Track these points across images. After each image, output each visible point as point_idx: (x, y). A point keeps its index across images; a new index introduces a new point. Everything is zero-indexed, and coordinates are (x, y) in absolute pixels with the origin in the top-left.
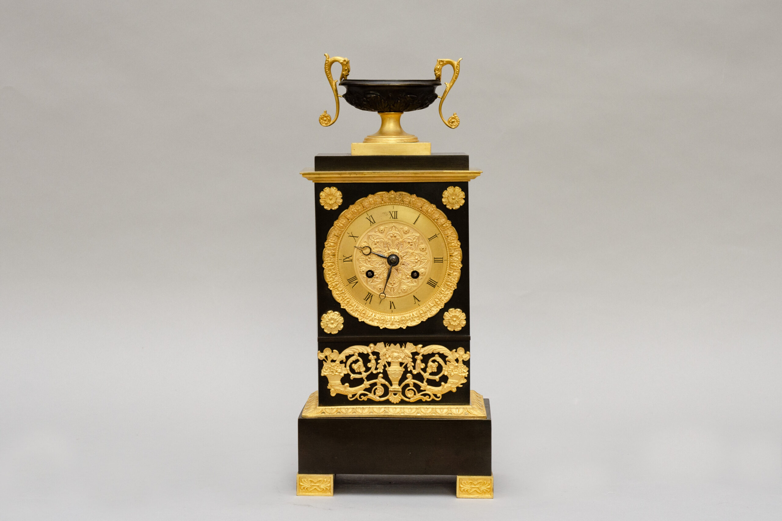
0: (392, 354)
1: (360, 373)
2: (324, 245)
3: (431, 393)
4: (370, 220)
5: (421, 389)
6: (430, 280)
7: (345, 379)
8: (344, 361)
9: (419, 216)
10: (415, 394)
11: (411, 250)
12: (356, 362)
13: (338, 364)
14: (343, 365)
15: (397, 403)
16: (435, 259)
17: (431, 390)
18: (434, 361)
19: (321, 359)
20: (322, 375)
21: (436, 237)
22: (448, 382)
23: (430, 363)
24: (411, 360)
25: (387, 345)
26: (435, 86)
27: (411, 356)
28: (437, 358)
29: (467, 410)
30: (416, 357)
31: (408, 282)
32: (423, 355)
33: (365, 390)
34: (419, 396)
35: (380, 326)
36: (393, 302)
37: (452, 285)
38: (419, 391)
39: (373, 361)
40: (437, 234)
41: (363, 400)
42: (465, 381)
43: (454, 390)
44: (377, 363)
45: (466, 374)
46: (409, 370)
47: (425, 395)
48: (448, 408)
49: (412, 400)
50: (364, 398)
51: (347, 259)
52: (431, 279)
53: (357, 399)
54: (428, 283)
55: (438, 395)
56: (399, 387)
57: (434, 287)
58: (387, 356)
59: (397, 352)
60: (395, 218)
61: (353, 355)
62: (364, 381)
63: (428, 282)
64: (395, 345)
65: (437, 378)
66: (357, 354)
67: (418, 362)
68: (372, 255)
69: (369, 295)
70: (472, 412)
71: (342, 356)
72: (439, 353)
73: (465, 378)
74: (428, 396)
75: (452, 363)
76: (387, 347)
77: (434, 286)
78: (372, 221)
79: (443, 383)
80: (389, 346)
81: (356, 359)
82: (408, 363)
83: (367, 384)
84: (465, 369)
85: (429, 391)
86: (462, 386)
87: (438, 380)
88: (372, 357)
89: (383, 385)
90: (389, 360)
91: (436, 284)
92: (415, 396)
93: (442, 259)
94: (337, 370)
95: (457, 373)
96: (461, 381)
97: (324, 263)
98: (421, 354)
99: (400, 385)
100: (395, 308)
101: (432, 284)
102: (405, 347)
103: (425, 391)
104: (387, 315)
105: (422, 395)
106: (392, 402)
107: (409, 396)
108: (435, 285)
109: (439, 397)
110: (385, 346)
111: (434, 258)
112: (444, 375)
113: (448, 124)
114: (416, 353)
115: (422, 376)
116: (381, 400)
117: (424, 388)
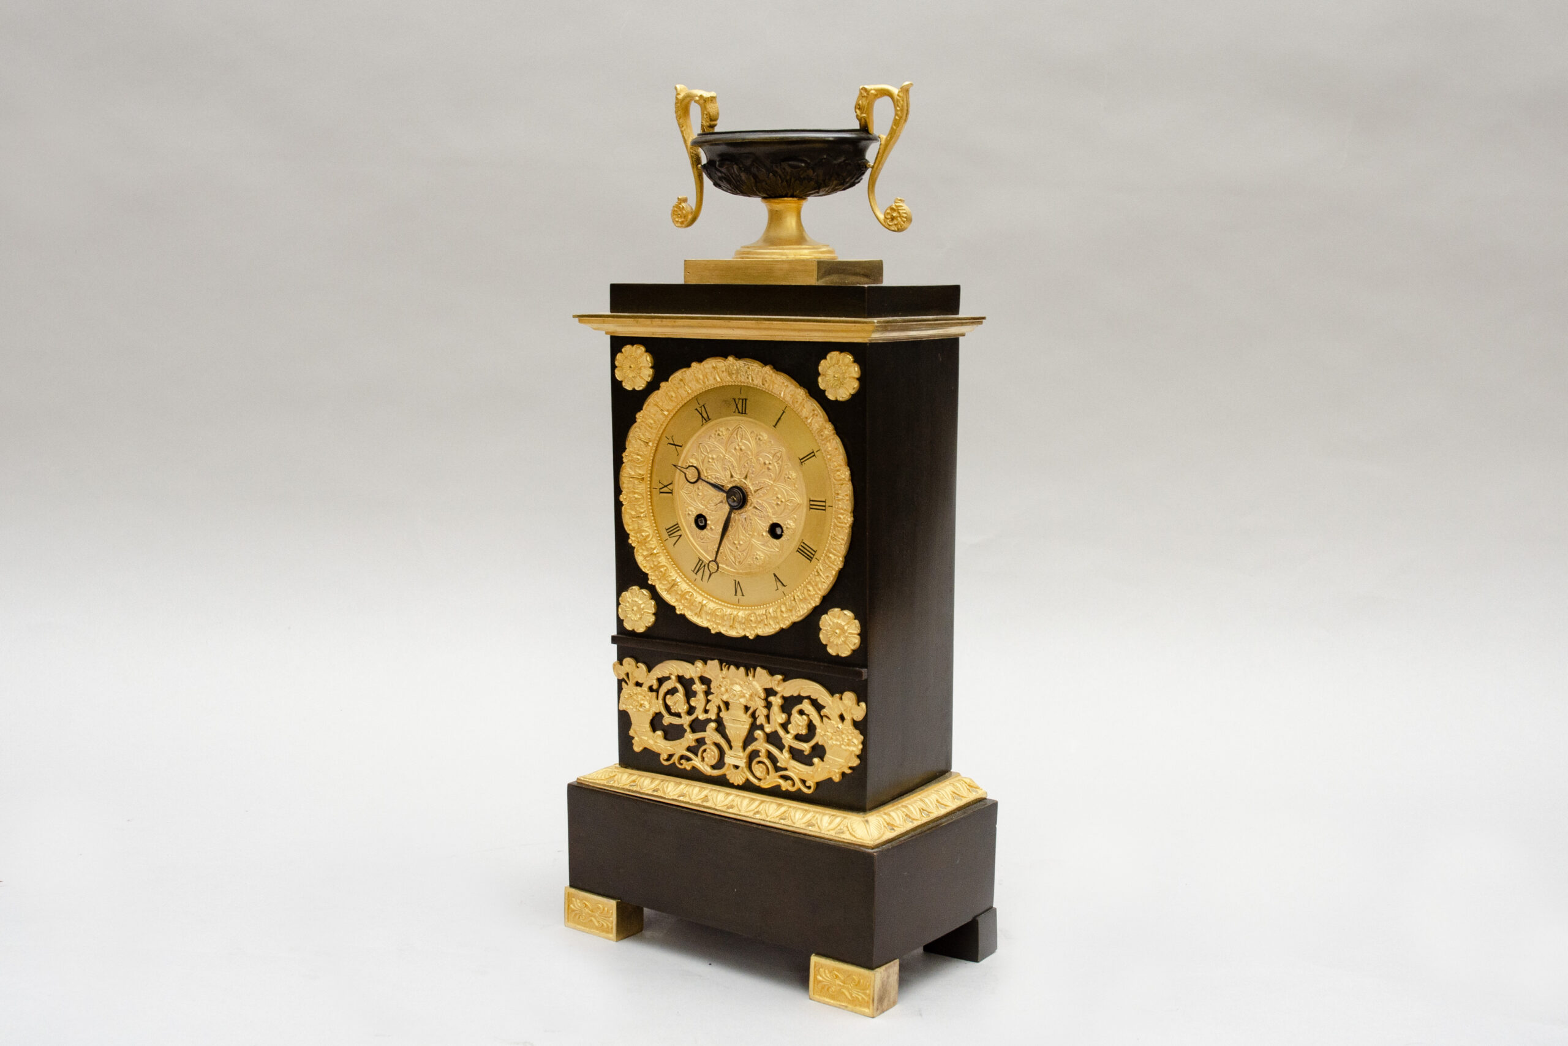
0: (731, 686)
1: (678, 715)
2: (622, 458)
3: (797, 776)
4: (701, 414)
5: (780, 765)
6: (802, 544)
7: (656, 723)
8: (655, 687)
9: (784, 412)
10: (769, 774)
11: (769, 479)
12: (672, 691)
13: (643, 691)
14: (654, 694)
15: (738, 785)
16: (812, 503)
17: (797, 770)
18: (801, 712)
19: (621, 678)
20: (621, 709)
21: (813, 456)
22: (826, 759)
23: (795, 716)
24: (763, 703)
25: (725, 666)
27: (763, 695)
28: (806, 706)
30: (771, 699)
31: (764, 545)
32: (783, 698)
33: (689, 749)
34: (775, 779)
35: (710, 628)
36: (739, 583)
37: (835, 559)
38: (777, 768)
39: (701, 696)
40: (815, 452)
41: (685, 769)
42: (856, 762)
43: (837, 778)
44: (708, 701)
45: (857, 749)
46: (758, 723)
47: (786, 778)
49: (763, 785)
50: (687, 766)
51: (665, 490)
52: (804, 543)
53: (674, 763)
54: (799, 550)
55: (808, 785)
56: (741, 754)
57: (811, 561)
58: (723, 689)
59: (740, 685)
60: (742, 413)
61: (668, 678)
62: (685, 731)
63: (799, 548)
64: (738, 668)
65: (806, 747)
66: (673, 677)
67: (775, 709)
68: (700, 484)
69: (700, 563)
70: (854, 829)
71: (651, 680)
72: (809, 698)
73: (857, 756)
74: (790, 782)
75: (832, 721)
76: (725, 670)
77: (810, 559)
78: (705, 416)
79: (816, 760)
80: (728, 668)
81: (673, 687)
82: (757, 709)
83: (690, 738)
84: (855, 738)
85: (792, 771)
86: (850, 772)
87: (808, 753)
88: (698, 687)
89: (717, 745)
90: (725, 698)
91: (814, 555)
92: (768, 778)
93: (823, 504)
94: (642, 702)
95: (838, 743)
96: (849, 762)
97: (623, 492)
98: (779, 695)
99: (744, 747)
100: (743, 595)
101: (807, 553)
102: (754, 676)
103: (786, 769)
104: (727, 607)
105: (780, 778)
106: (731, 781)
107: (758, 774)
108: (812, 556)
109: (809, 788)
110: (722, 670)
111: (810, 501)
112: (817, 744)
113: (883, 221)
114: (770, 692)
115: (780, 739)
116: (713, 775)
117: (784, 765)
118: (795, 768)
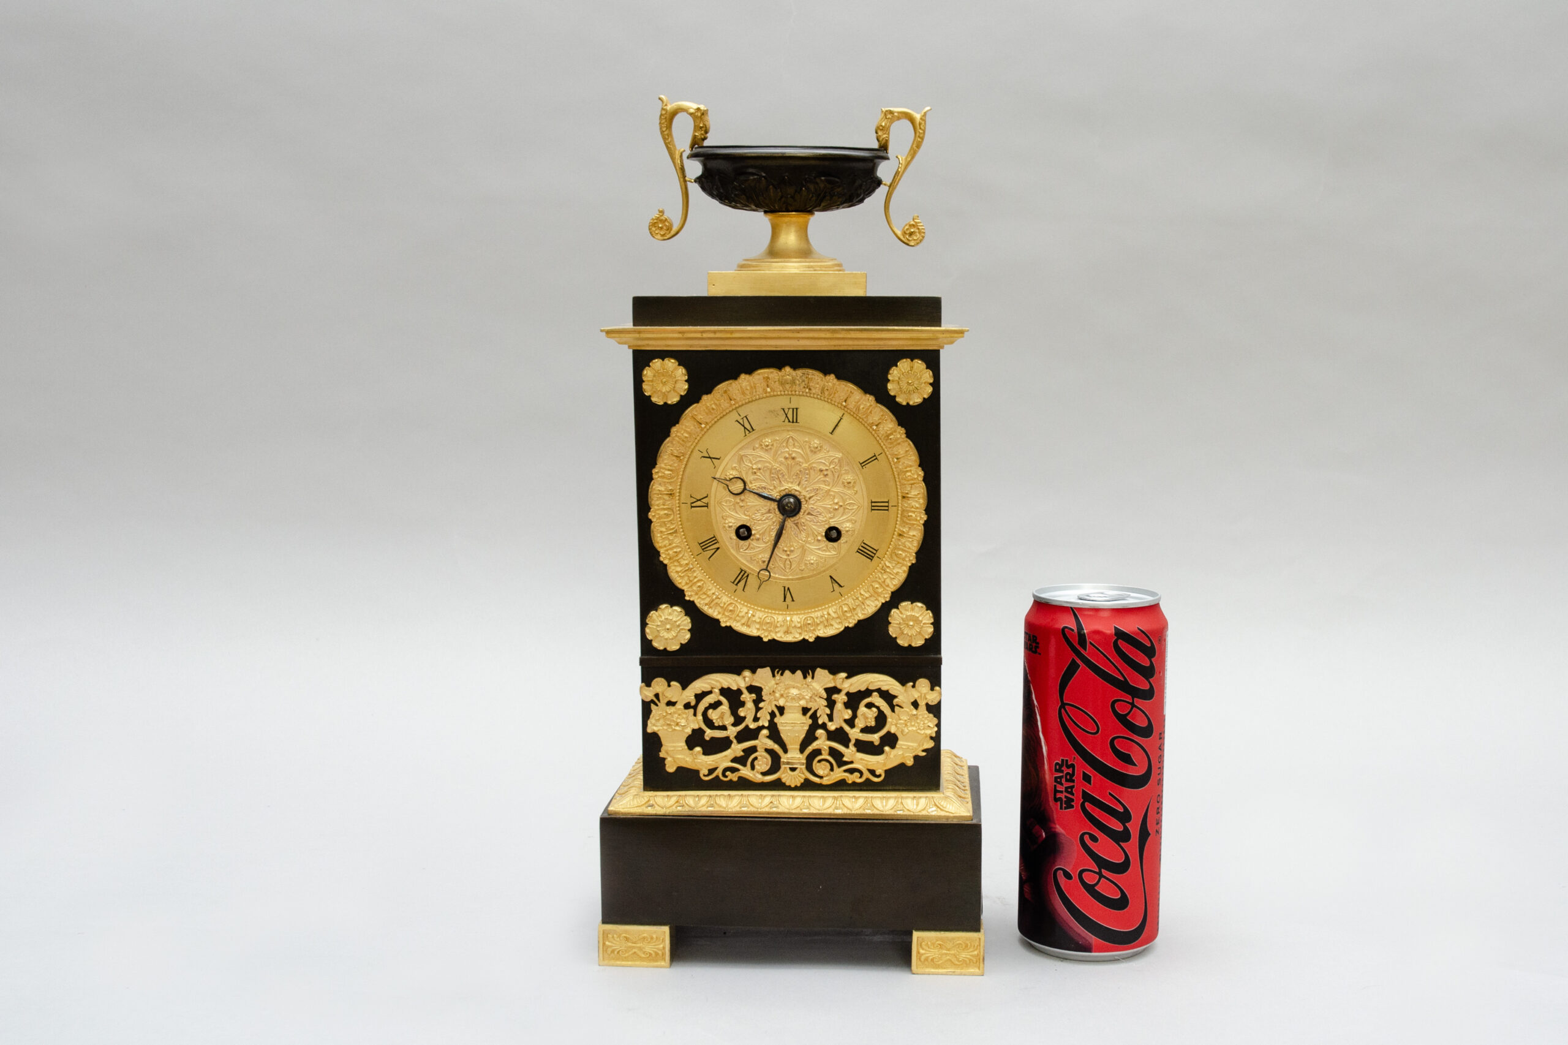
0: (786, 691)
1: (724, 728)
2: (652, 474)
3: (864, 767)
4: (743, 426)
5: (845, 759)
6: (863, 545)
7: (695, 740)
8: (693, 703)
9: (841, 419)
10: (832, 769)
11: (826, 485)
12: (716, 705)
13: (679, 709)
14: (691, 711)
15: (796, 786)
16: (873, 504)
17: (863, 761)
18: (869, 706)
19: (648, 700)
20: (649, 730)
21: (875, 459)
22: (897, 746)
23: (862, 709)
24: (825, 703)
25: (778, 673)
26: (877, 161)
27: (825, 695)
28: (876, 699)
29: (933, 803)
30: (835, 697)
31: (819, 549)
32: (848, 694)
33: (734, 760)
34: (839, 773)
35: (762, 636)
36: (788, 589)
37: (906, 556)
38: (841, 763)
39: (750, 705)
40: (877, 455)
41: (731, 781)
42: (930, 744)
43: (910, 762)
44: (758, 709)
45: (932, 732)
46: (820, 722)
47: (851, 771)
48: (895, 798)
49: (826, 781)
50: (733, 777)
51: (699, 503)
52: (864, 543)
53: (717, 777)
54: (859, 551)
55: (878, 773)
56: (800, 756)
57: (871, 560)
58: (777, 695)
59: (797, 688)
60: (793, 422)
61: (710, 692)
62: (731, 742)
63: (859, 549)
64: (793, 672)
65: (875, 738)
66: (717, 691)
67: (839, 706)
68: (747, 494)
69: (742, 574)
70: (944, 806)
71: (689, 695)
72: (879, 691)
73: (932, 738)
74: (857, 774)
75: (905, 709)
76: (778, 677)
77: (871, 558)
78: (748, 427)
79: (887, 749)
80: (782, 674)
81: (716, 700)
82: (818, 709)
83: (737, 749)
84: (930, 721)
85: (859, 763)
86: (924, 754)
87: (877, 743)
88: (748, 697)
89: (770, 752)
90: (781, 703)
91: (875, 554)
92: (832, 773)
93: (886, 504)
94: (679, 721)
95: (914, 729)
96: (923, 745)
97: (652, 510)
98: (844, 692)
99: (802, 750)
100: (793, 601)
101: (867, 552)
102: (813, 678)
103: (852, 762)
104: (778, 614)
105: (845, 771)
106: (787, 784)
107: (820, 772)
108: (873, 555)
109: (879, 776)
110: (774, 676)
111: (872, 502)
112: (889, 733)
113: (902, 237)
114: (835, 690)
115: (846, 734)
116: (765, 781)
117: (849, 758)
118: (864, 760)
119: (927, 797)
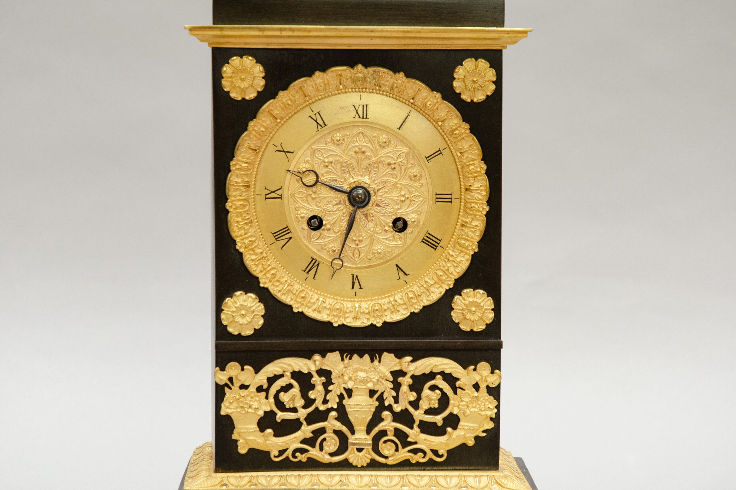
0: (354, 375)
1: (294, 410)
2: (230, 166)
3: (428, 447)
4: (316, 121)
5: (409, 439)
6: (427, 235)
7: (266, 422)
8: (265, 387)
9: (408, 115)
10: (397, 450)
11: (393, 178)
12: (287, 388)
13: (252, 392)
14: (264, 394)
15: (362, 467)
16: (438, 196)
17: (427, 442)
18: (433, 388)
19: (222, 383)
20: (223, 413)
21: (440, 154)
22: (459, 427)
23: (426, 392)
24: (391, 386)
25: (346, 357)
27: (391, 378)
28: (439, 381)
29: (494, 481)
30: (400, 379)
31: (386, 239)
32: (413, 377)
33: (304, 441)
34: (404, 453)
35: (333, 321)
36: (357, 277)
37: (469, 245)
38: (406, 443)
39: (319, 388)
40: (441, 149)
41: (300, 461)
42: (490, 425)
43: (471, 443)
44: (327, 392)
45: (492, 413)
46: (386, 404)
47: (415, 451)
48: (458, 476)
49: (391, 461)
50: (302, 457)
51: (273, 195)
52: (428, 233)
53: (287, 458)
54: (424, 241)
55: (440, 453)
56: (367, 437)
57: (435, 249)
58: (346, 378)
59: (365, 371)
60: (363, 118)
61: (282, 376)
62: (301, 424)
63: (424, 239)
64: (361, 356)
65: (438, 419)
66: (289, 374)
67: (404, 388)
68: (319, 186)
69: (313, 262)
70: (505, 483)
71: (261, 378)
72: (442, 373)
73: (491, 419)
74: (421, 454)
75: (467, 391)
76: (346, 361)
77: (435, 248)
78: (321, 122)
79: (449, 429)
80: (350, 358)
81: (288, 383)
82: (385, 391)
83: (306, 430)
84: (490, 403)
85: (422, 444)
86: (484, 434)
87: (440, 423)
88: (318, 381)
89: (338, 433)
90: (350, 385)
91: (439, 244)
92: (397, 453)
93: (450, 196)
94: (252, 403)
95: (476, 410)
96: (483, 426)
97: (229, 200)
98: (409, 375)
99: (368, 432)
100: (361, 288)
101: (431, 242)
102: (380, 362)
103: (416, 443)
104: (347, 301)
105: (409, 451)
106: (354, 464)
107: (386, 453)
108: (437, 245)
109: (442, 456)
110: (343, 360)
111: (436, 194)
112: (451, 414)
114: (401, 373)
115: (411, 415)
116: (333, 462)
117: (413, 439)
118: (427, 440)
119: (488, 476)
